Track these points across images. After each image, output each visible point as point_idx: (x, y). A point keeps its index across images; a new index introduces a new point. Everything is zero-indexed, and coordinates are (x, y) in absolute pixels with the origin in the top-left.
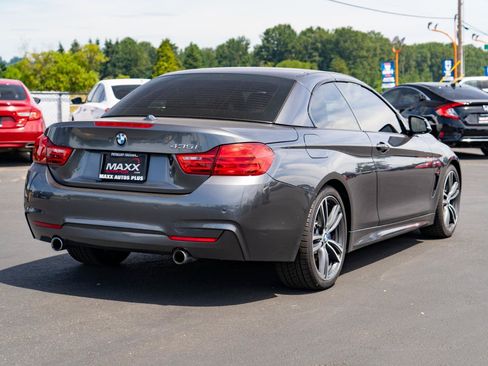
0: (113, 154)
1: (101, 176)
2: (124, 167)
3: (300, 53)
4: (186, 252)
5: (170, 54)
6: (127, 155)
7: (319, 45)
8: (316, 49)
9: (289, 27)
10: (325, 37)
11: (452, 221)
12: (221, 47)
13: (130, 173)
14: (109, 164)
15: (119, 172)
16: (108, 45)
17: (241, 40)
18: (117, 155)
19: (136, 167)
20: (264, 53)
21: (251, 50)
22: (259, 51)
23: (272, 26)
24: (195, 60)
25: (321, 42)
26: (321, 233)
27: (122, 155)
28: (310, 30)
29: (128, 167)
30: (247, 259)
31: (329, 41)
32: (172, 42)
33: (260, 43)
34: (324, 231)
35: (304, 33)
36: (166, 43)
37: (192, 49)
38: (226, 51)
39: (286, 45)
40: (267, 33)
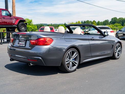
1: (18, 45)
3: (118, 22)
4: (31, 63)
5: (95, 23)
7: (122, 21)
8: (121, 21)
9: (116, 18)
10: (123, 19)
11: (118, 56)
12: (104, 21)
13: (23, 44)
14: (20, 42)
16: (84, 21)
17: (107, 20)
20: (111, 22)
21: (109, 22)
22: (110, 22)
23: (113, 18)
24: (99, 24)
25: (122, 20)
26: (70, 59)
28: (120, 18)
30: (45, 65)
31: (123, 20)
32: (95, 21)
33: (111, 21)
34: (71, 59)
35: (119, 19)
36: (94, 21)
37: (99, 22)
38: (105, 22)
39: (115, 21)
40: (112, 19)
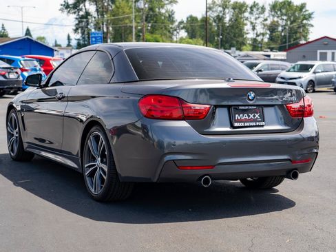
0: (240, 107)
1: (236, 124)
2: (249, 116)
6: (250, 108)
13: (255, 120)
14: (237, 115)
15: (246, 121)
18: (243, 108)
19: (257, 116)
27: (247, 107)
29: (251, 116)
